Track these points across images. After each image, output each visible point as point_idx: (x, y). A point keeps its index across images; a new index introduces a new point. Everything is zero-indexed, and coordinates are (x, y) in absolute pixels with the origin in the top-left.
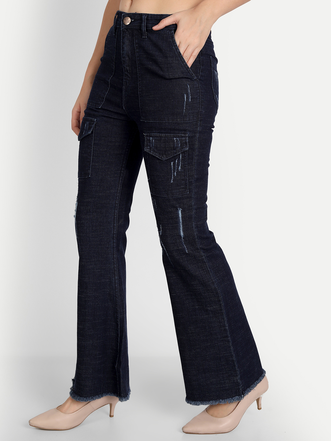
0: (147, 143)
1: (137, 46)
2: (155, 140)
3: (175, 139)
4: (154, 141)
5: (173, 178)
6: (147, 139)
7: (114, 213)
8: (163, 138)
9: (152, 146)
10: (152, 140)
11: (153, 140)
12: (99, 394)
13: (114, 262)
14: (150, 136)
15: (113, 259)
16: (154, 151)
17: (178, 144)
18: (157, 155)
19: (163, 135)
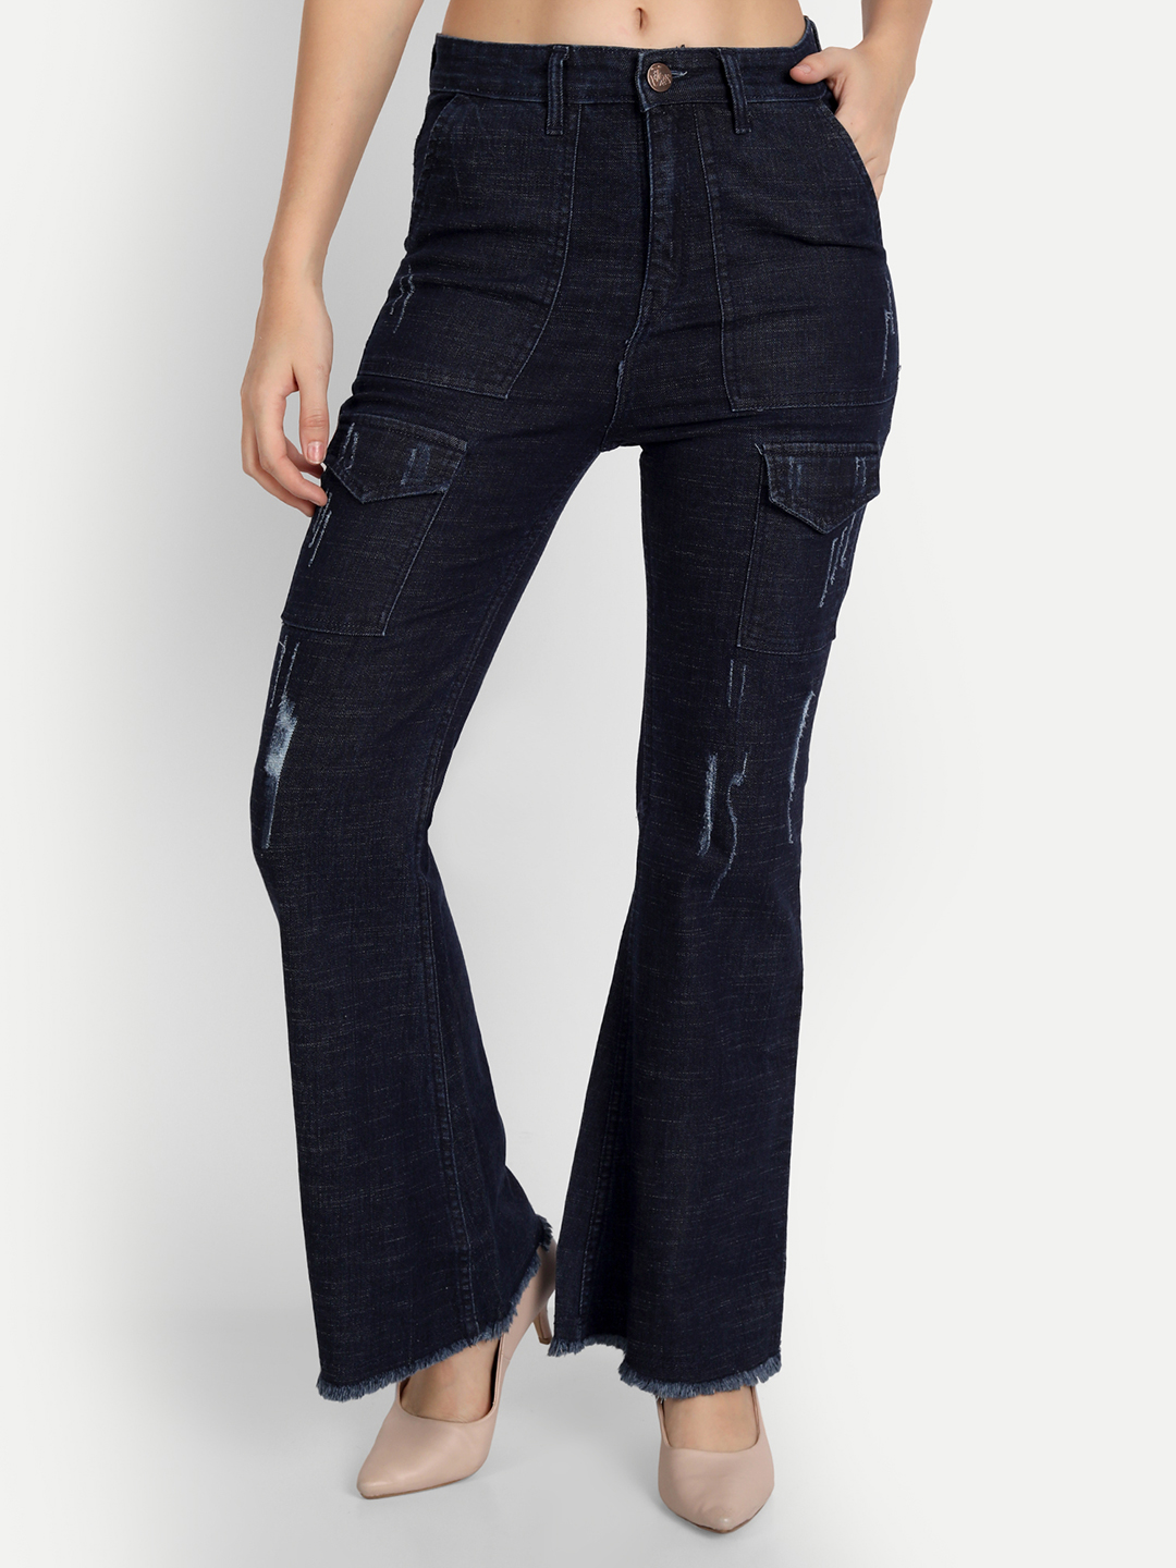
0: (775, 477)
1: (710, 161)
2: (805, 464)
3: (857, 460)
4: (802, 471)
5: (826, 591)
6: (774, 461)
7: (432, 748)
8: (830, 460)
9: (795, 485)
10: (795, 466)
11: (799, 467)
12: (401, 1366)
13: (421, 914)
14: (785, 453)
15: (420, 905)
16: (800, 504)
17: (861, 478)
18: (809, 518)
19: (830, 447)
